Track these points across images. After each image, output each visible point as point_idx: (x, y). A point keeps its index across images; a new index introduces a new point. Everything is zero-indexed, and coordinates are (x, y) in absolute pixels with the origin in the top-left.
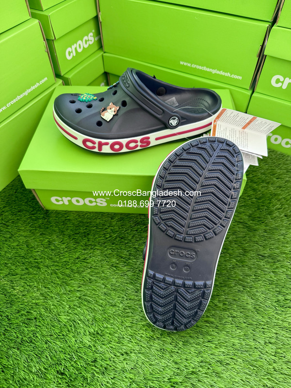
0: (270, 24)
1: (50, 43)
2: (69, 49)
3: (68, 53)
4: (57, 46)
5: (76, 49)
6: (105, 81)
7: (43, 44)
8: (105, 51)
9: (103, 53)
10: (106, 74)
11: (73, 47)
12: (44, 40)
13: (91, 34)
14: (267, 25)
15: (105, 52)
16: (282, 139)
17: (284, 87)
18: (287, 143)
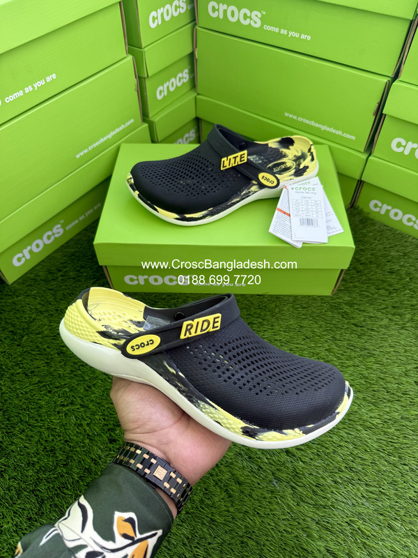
0: (389, 79)
1: (141, 80)
2: (161, 88)
3: (159, 92)
4: (148, 84)
5: (168, 87)
6: (196, 128)
7: (134, 81)
8: (199, 92)
9: (195, 94)
10: (198, 120)
11: (165, 85)
12: (136, 78)
13: (187, 71)
14: (386, 81)
15: (198, 94)
16: (404, 214)
17: (407, 152)
18: (409, 220)
